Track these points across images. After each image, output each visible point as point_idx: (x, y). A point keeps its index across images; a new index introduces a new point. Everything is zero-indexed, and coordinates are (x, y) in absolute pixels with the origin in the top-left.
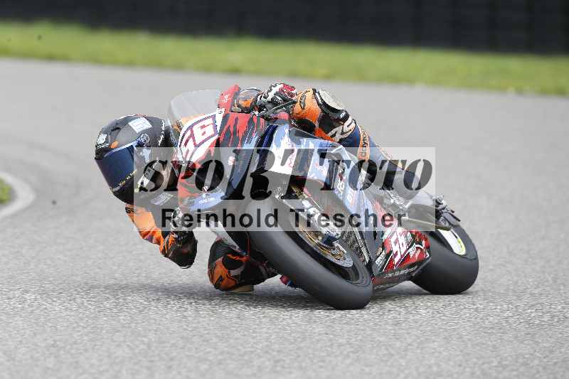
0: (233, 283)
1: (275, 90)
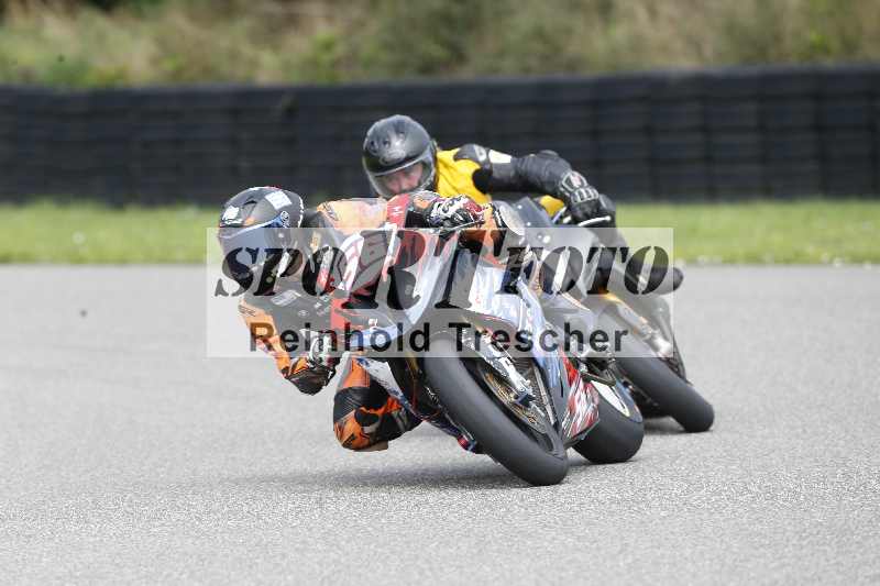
0: (366, 442)
1: (458, 205)
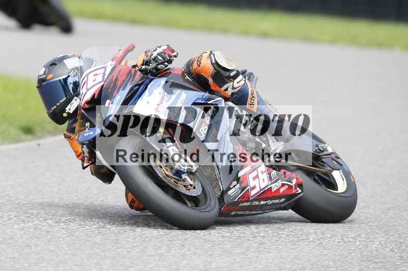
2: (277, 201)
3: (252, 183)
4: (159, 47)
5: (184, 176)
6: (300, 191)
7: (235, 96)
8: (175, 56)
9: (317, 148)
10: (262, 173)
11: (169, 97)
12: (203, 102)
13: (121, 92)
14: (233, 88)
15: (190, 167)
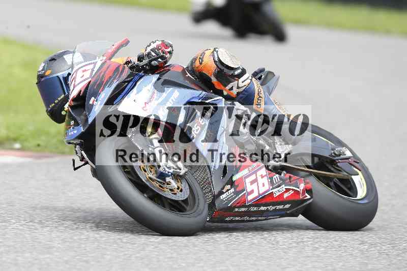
2: (281, 207)
3: (249, 188)
4: (153, 42)
5: (168, 179)
6: (309, 197)
7: (241, 95)
8: (170, 53)
9: (333, 152)
10: (262, 177)
11: (159, 95)
12: (200, 101)
13: (106, 89)
14: (238, 88)
15: (178, 170)
